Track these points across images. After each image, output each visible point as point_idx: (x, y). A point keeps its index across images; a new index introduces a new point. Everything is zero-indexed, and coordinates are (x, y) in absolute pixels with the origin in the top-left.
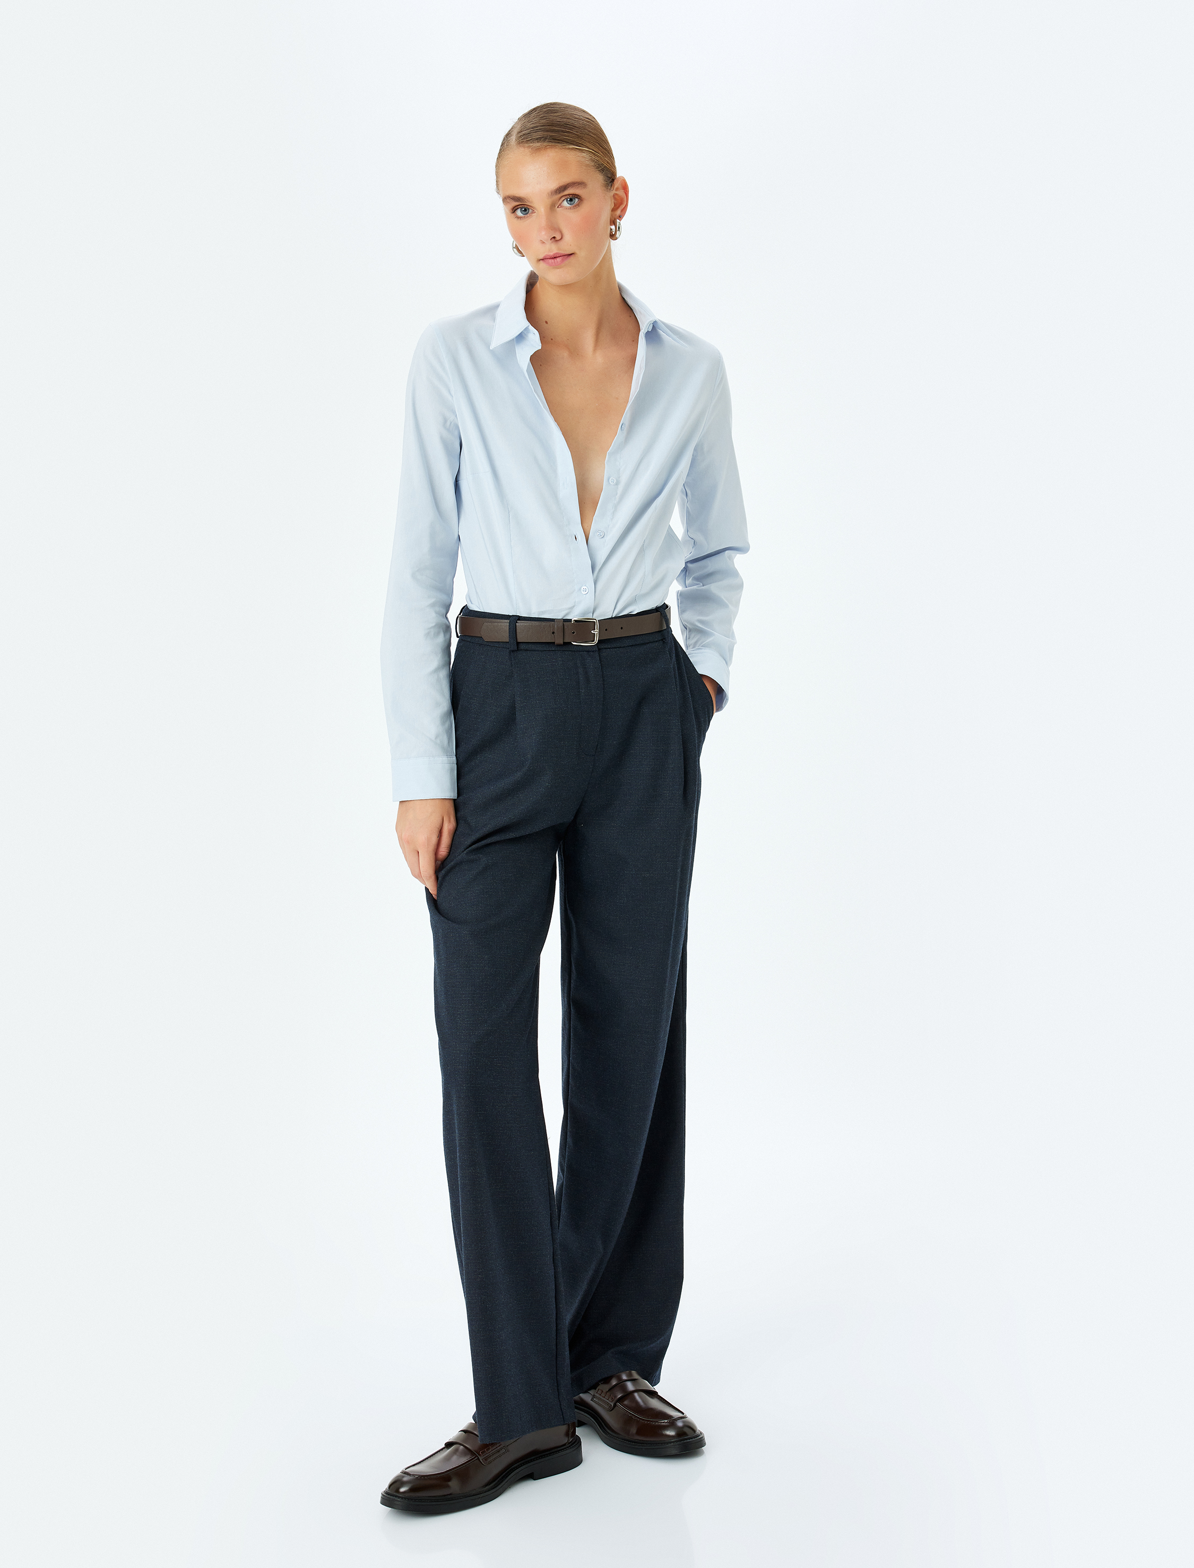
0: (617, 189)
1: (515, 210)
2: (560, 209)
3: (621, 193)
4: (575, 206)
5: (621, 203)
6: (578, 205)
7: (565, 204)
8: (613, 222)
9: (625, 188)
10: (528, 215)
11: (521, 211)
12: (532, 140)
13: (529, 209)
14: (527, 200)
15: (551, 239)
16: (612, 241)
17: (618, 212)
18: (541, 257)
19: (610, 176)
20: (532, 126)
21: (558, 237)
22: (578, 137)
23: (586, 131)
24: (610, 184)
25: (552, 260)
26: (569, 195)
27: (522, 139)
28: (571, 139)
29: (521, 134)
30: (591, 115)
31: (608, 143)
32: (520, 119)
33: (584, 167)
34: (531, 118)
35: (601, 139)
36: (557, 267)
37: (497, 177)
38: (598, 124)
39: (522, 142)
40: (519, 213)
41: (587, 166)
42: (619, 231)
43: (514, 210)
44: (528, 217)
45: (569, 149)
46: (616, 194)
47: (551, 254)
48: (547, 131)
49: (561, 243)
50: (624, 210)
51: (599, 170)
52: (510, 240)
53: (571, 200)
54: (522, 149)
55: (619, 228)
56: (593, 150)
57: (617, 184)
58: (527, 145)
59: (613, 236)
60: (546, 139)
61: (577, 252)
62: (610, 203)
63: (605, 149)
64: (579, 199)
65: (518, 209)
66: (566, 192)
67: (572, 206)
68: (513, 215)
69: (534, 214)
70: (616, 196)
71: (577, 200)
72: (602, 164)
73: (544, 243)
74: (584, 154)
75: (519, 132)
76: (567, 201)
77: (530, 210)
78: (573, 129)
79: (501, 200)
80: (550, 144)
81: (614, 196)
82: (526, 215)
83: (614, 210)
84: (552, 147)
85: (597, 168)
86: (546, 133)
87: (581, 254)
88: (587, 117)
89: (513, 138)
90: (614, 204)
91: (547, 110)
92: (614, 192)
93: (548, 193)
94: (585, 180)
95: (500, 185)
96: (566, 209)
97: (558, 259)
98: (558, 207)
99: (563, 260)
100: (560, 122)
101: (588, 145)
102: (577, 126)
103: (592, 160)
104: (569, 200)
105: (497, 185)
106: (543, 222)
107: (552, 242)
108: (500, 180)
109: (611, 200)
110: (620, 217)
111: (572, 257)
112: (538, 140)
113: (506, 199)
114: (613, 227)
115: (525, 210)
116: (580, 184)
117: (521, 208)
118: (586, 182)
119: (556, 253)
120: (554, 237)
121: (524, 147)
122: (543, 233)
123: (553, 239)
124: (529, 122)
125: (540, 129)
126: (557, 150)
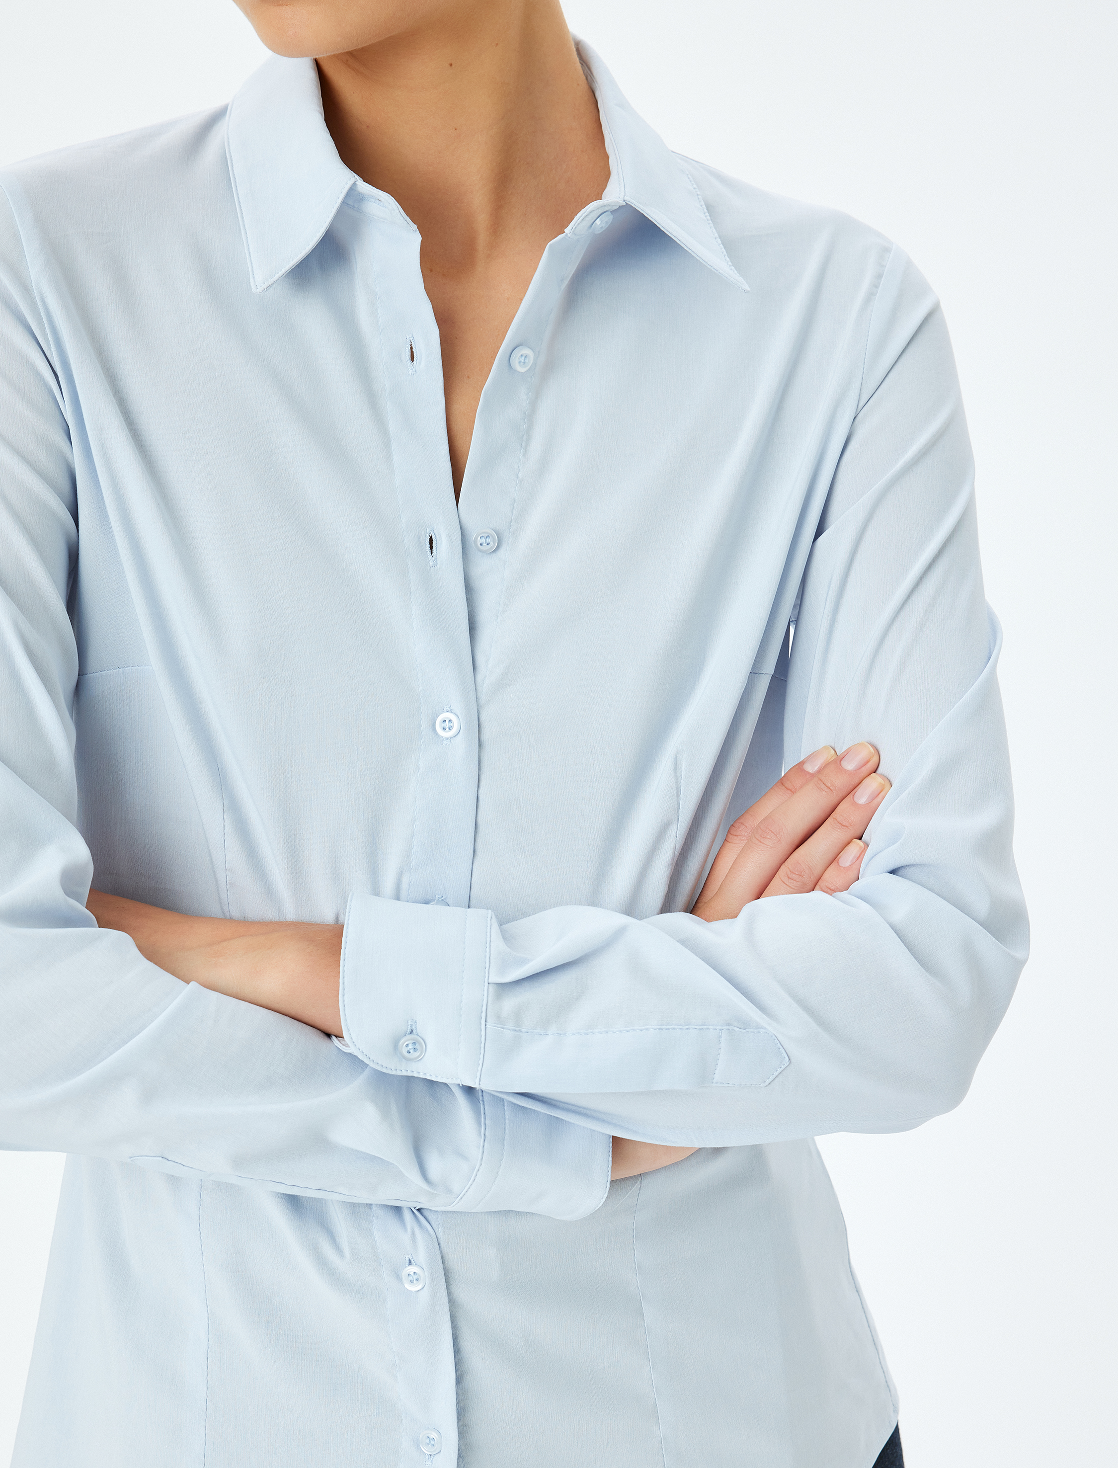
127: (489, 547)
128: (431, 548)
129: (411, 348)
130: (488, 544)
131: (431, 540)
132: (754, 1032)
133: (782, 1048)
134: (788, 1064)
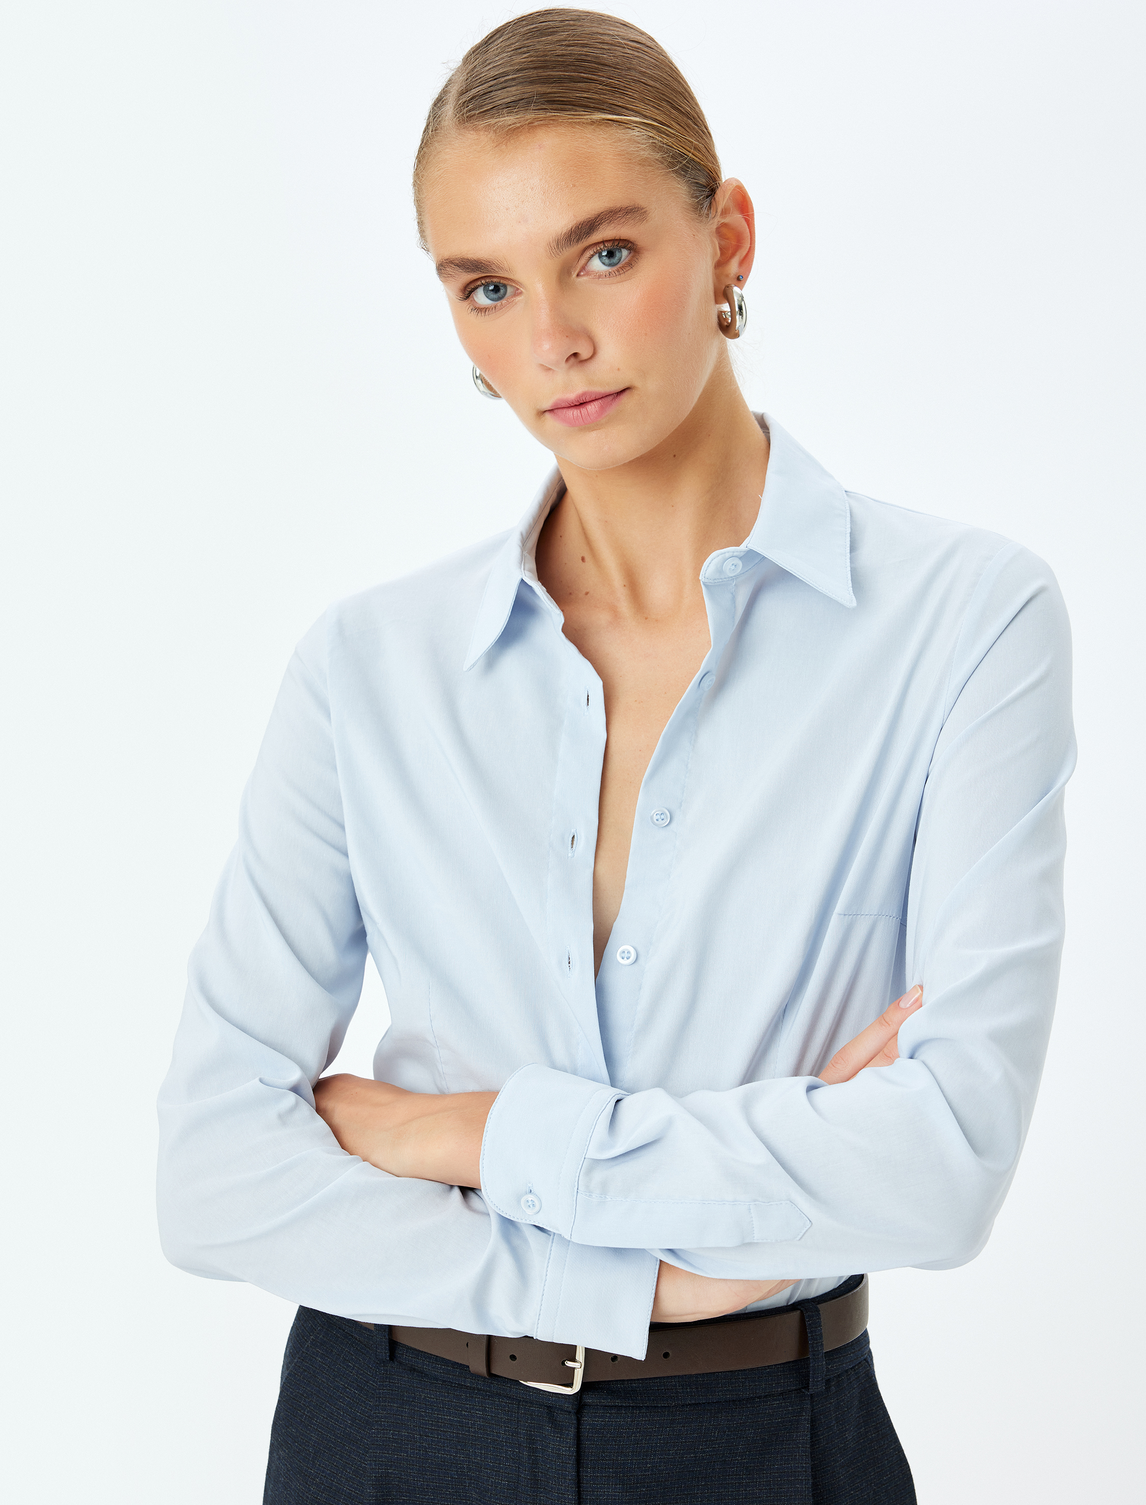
0: (725, 212)
1: (471, 292)
2: (585, 278)
3: (736, 218)
4: (622, 268)
5: (738, 248)
6: (630, 264)
7: (597, 265)
8: (723, 294)
9: (743, 205)
10: (504, 301)
11: (486, 291)
12: (496, 110)
13: (505, 286)
14: (499, 267)
15: (567, 360)
16: (731, 343)
17: (733, 267)
18: (547, 405)
19: (703, 181)
20: (493, 73)
21: (585, 353)
22: (614, 89)
23: (633, 73)
24: (706, 204)
25: (576, 412)
26: (603, 242)
27: (470, 111)
28: (595, 96)
29: (465, 98)
30: (642, 33)
31: (693, 98)
32: (466, 60)
33: (637, 168)
34: (490, 54)
35: (674, 90)
36: (587, 426)
37: (420, 212)
38: (661, 52)
39: (470, 117)
40: (481, 297)
41: (644, 162)
42: (741, 314)
43: (467, 292)
44: (502, 306)
45: (593, 123)
46: (724, 225)
47: (572, 395)
48: (532, 82)
49: (593, 366)
50: (747, 260)
51: (676, 172)
52: (465, 365)
53: (611, 254)
54: (471, 136)
55: (740, 308)
56: (655, 120)
57: (723, 198)
58: (482, 124)
59: (727, 328)
60: (529, 103)
61: (637, 383)
62: (709, 250)
63: (687, 115)
64: (630, 249)
65: (476, 288)
66: (597, 237)
67: (615, 268)
68: (465, 304)
69: (518, 298)
70: (724, 230)
71: (625, 252)
72: (682, 155)
73: (550, 369)
74: (636, 133)
75: (462, 93)
76: (600, 257)
77: (509, 290)
78: (600, 70)
79: (432, 266)
80: (542, 115)
81: (718, 229)
82: (499, 303)
83: (720, 265)
84: (547, 123)
85: (671, 165)
86: (529, 89)
87: (650, 386)
88: (632, 37)
89: (449, 110)
90: (721, 249)
91: (530, 31)
92: (717, 220)
93: (549, 244)
94: (641, 201)
95: (428, 232)
96: (600, 277)
97: (592, 408)
98: (578, 275)
99: (602, 409)
100: (563, 55)
101: (641, 107)
102: (610, 63)
103: (654, 147)
104: (604, 254)
105: (422, 232)
106: (544, 317)
107: (571, 367)
108: (427, 219)
109: (712, 242)
110: (740, 280)
111: (625, 398)
112: (511, 106)
113: (445, 267)
114: (726, 307)
115: (497, 289)
116: (632, 212)
117: (486, 286)
118: (642, 202)
119: (584, 394)
120: (575, 355)
121: (476, 129)
122: (546, 346)
123: (573, 360)
124: (485, 63)
125: (513, 79)
126: (561, 130)
127: (664, 821)
128: (572, 844)
129: (588, 696)
130: (662, 820)
131: (573, 837)
132: (777, 1204)
133: (802, 1214)
134: (810, 1226)
